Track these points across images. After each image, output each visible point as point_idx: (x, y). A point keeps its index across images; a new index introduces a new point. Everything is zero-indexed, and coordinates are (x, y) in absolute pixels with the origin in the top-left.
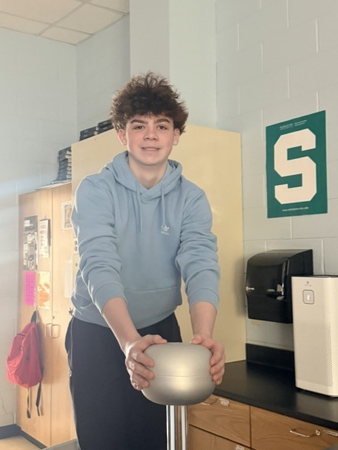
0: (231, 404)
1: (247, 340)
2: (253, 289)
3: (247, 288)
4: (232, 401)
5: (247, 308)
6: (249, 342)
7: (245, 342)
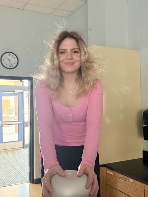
0: (134, 182)
1: (143, 149)
2: (146, 126)
3: (143, 125)
4: (135, 180)
5: (143, 134)
6: (144, 150)
7: (142, 150)
